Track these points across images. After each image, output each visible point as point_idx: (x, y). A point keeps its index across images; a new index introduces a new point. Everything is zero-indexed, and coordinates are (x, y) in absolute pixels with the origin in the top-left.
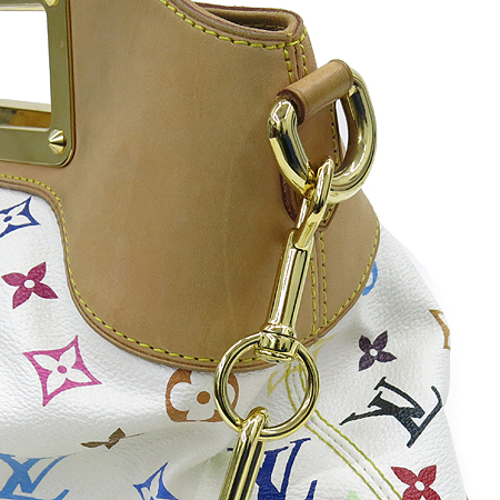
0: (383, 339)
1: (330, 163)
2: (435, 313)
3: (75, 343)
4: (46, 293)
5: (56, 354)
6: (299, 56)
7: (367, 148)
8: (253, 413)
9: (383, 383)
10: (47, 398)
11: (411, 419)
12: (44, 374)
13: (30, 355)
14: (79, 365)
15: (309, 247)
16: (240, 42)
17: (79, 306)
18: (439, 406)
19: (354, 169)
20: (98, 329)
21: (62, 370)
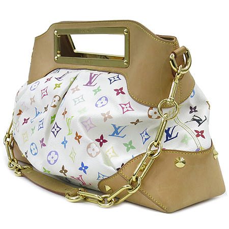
0: (195, 107)
1: (181, 66)
2: (207, 102)
3: (129, 103)
4: (123, 93)
5: (125, 105)
6: (176, 45)
7: (189, 63)
8: (165, 114)
9: (194, 116)
10: (124, 113)
11: (199, 122)
12: (123, 108)
13: (120, 105)
14: (130, 107)
15: (177, 82)
16: (164, 42)
17: (130, 95)
18: (206, 119)
19: (187, 67)
20: (134, 99)
21: (127, 108)
